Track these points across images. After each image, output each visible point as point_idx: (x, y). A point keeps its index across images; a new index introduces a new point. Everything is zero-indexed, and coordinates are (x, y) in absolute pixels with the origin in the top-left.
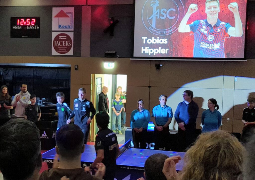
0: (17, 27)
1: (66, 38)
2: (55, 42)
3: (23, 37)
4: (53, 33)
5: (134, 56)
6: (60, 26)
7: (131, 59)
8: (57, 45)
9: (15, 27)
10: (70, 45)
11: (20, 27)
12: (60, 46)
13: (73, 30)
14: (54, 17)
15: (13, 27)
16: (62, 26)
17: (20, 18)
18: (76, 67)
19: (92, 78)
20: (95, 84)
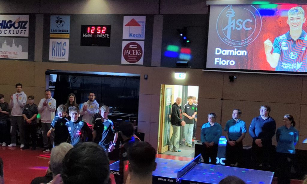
0: (87, 35)
1: (136, 47)
2: (125, 50)
3: (92, 45)
4: (123, 42)
5: (207, 67)
6: (130, 35)
7: (203, 70)
8: (127, 53)
9: (85, 35)
10: (141, 53)
11: (90, 35)
12: (129, 55)
13: (143, 39)
14: (126, 26)
15: (84, 35)
16: (132, 35)
17: (91, 26)
18: (146, 77)
19: (161, 89)
20: (165, 94)
